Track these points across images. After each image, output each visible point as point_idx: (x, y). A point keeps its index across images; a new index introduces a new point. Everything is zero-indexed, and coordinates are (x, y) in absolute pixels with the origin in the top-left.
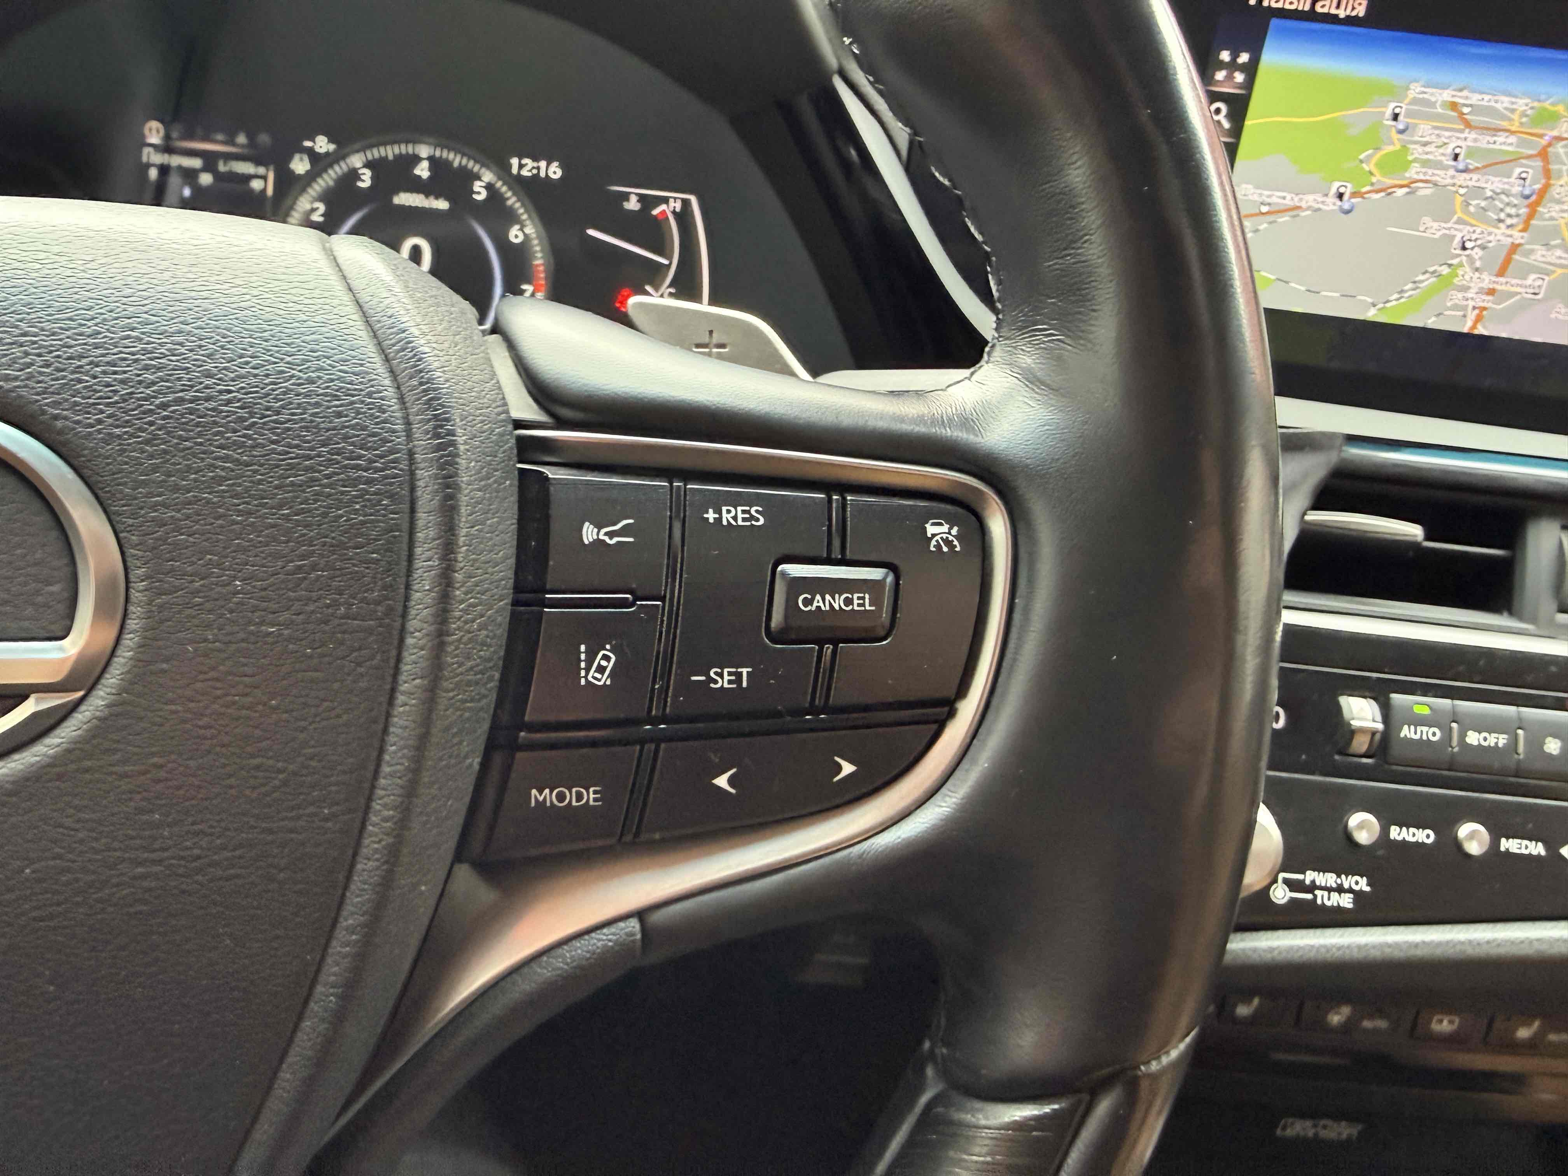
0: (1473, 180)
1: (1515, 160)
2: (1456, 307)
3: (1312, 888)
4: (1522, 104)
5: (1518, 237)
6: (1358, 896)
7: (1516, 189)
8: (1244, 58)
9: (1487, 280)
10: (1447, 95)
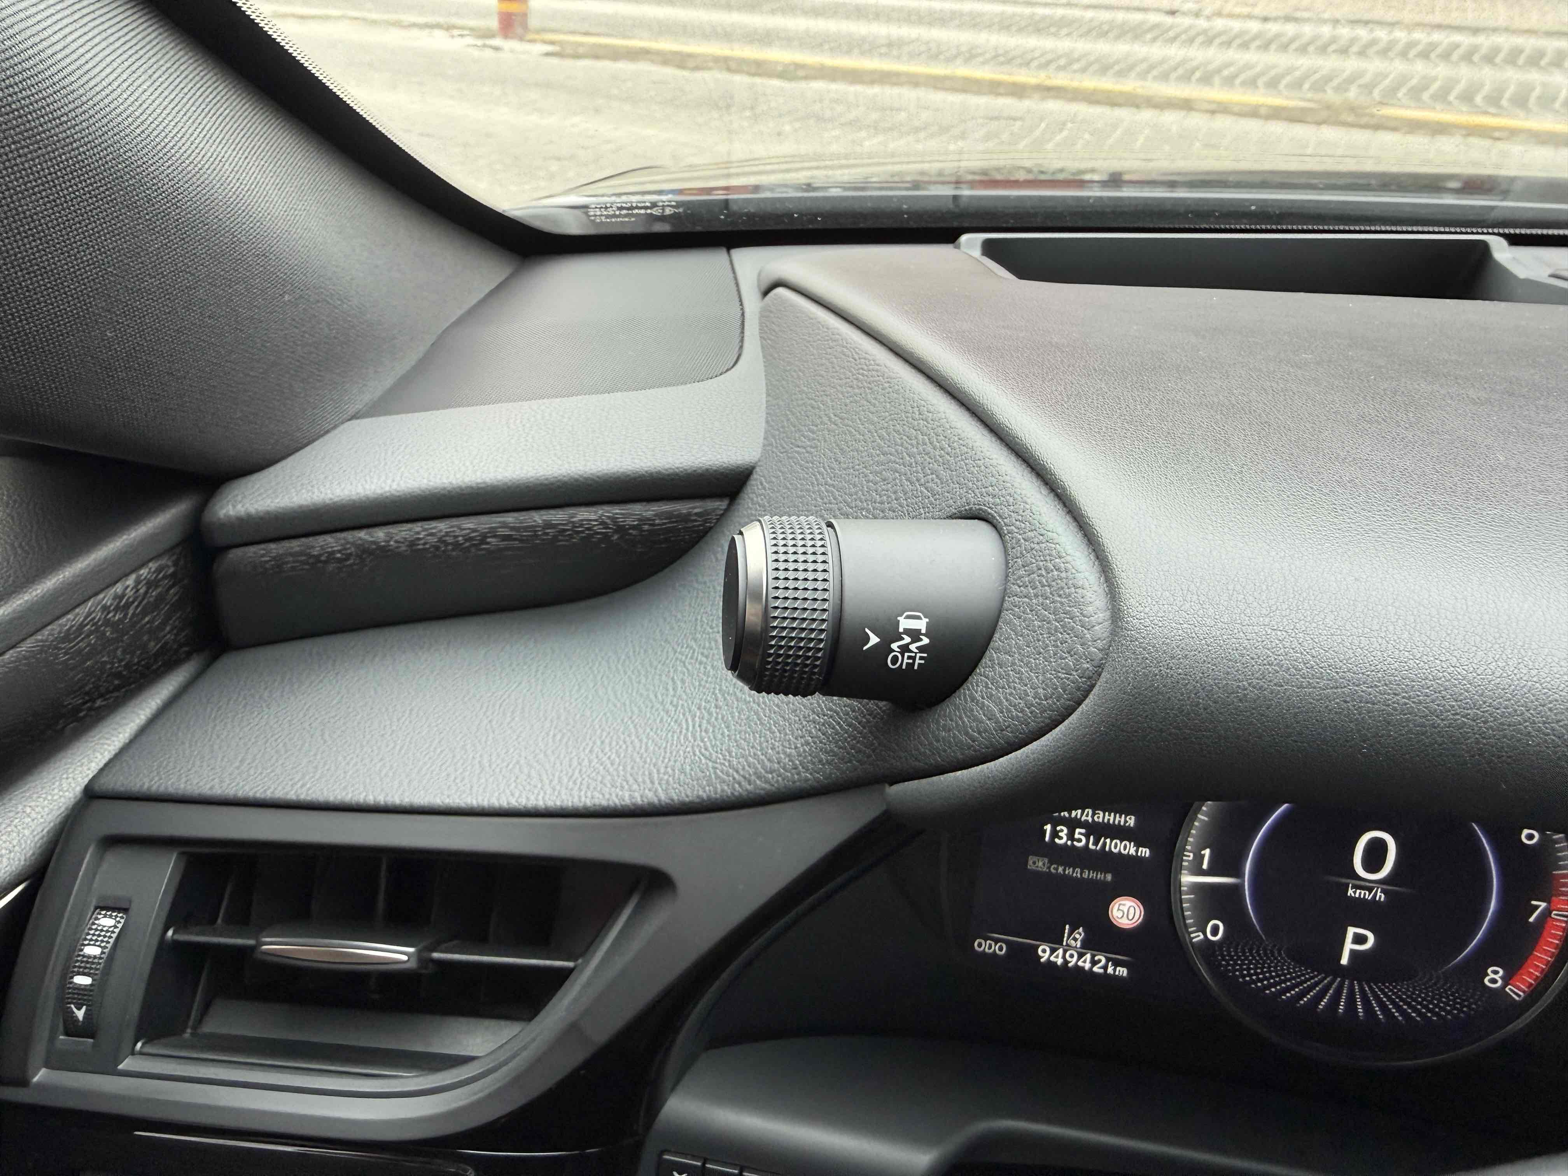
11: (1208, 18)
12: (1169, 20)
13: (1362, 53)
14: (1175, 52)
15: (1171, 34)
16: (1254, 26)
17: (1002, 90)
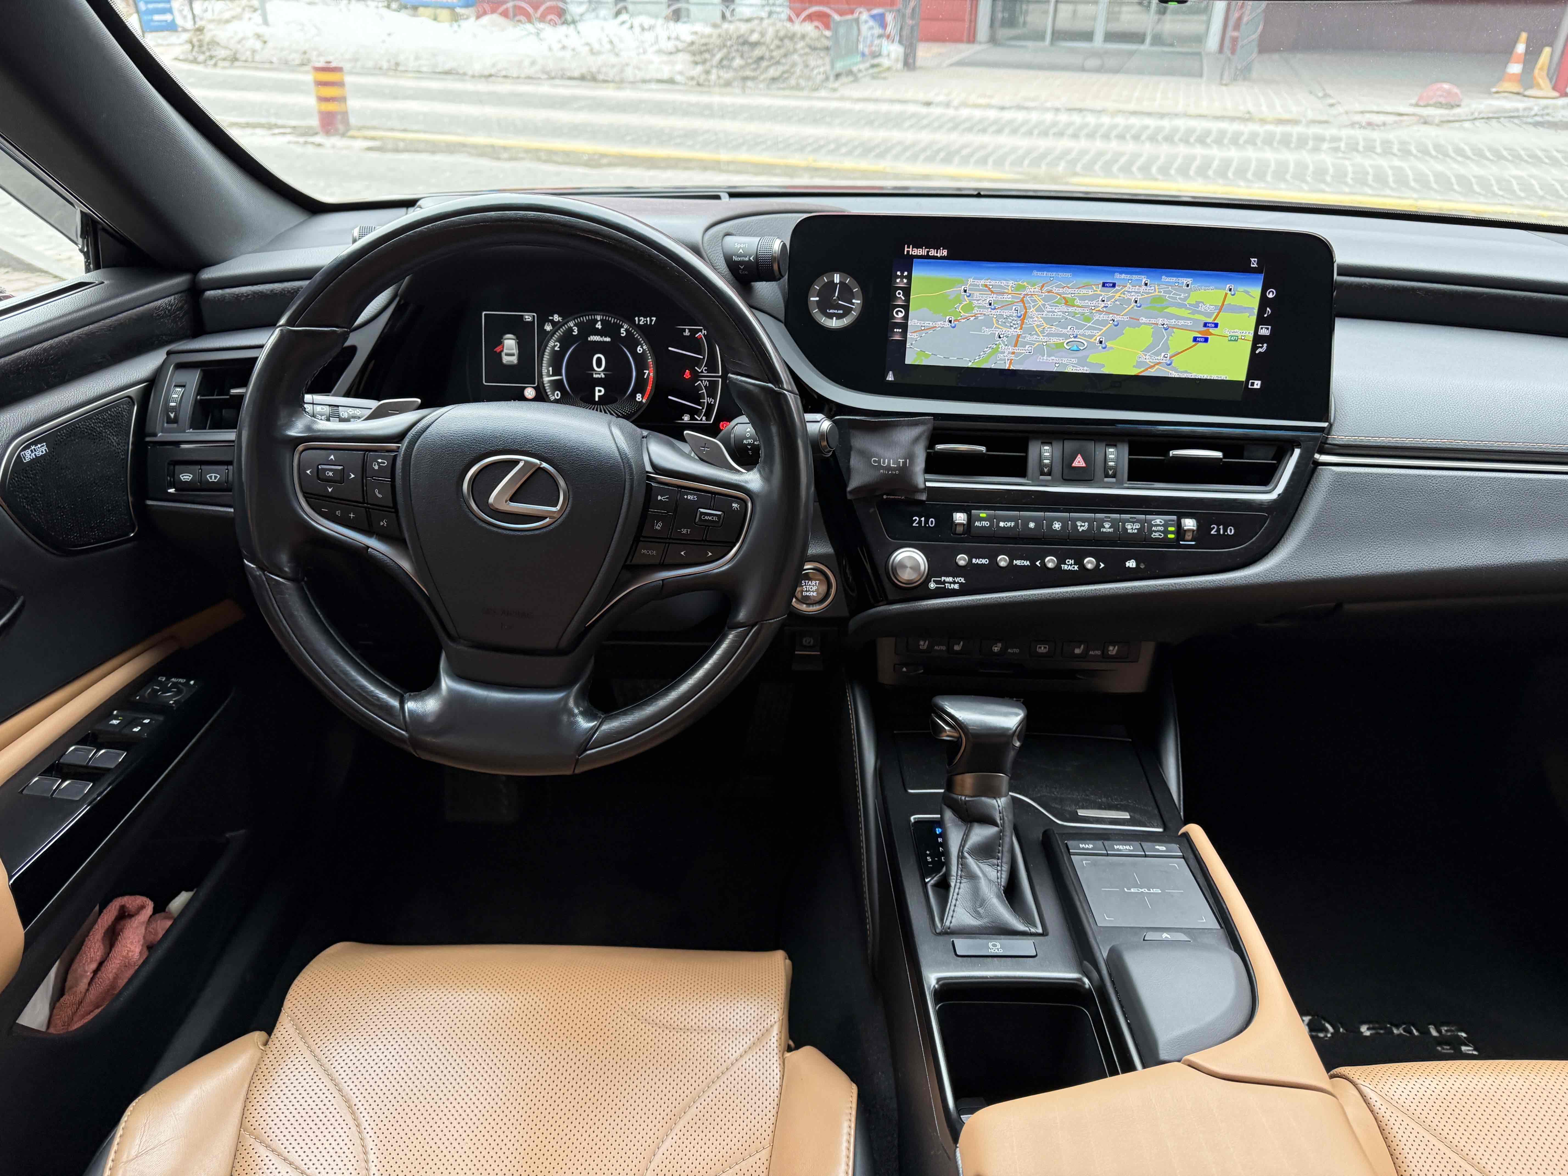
0: (998, 312)
1: (1013, 303)
2: (1001, 360)
3: (944, 582)
4: (1011, 283)
5: (1019, 331)
6: (961, 584)
7: (1015, 314)
8: (906, 273)
9: (1011, 349)
10: (982, 282)
11: (957, 108)
12: (924, 110)
13: (1075, 136)
14: (925, 137)
15: (925, 122)
16: (992, 114)
17: (778, 171)
